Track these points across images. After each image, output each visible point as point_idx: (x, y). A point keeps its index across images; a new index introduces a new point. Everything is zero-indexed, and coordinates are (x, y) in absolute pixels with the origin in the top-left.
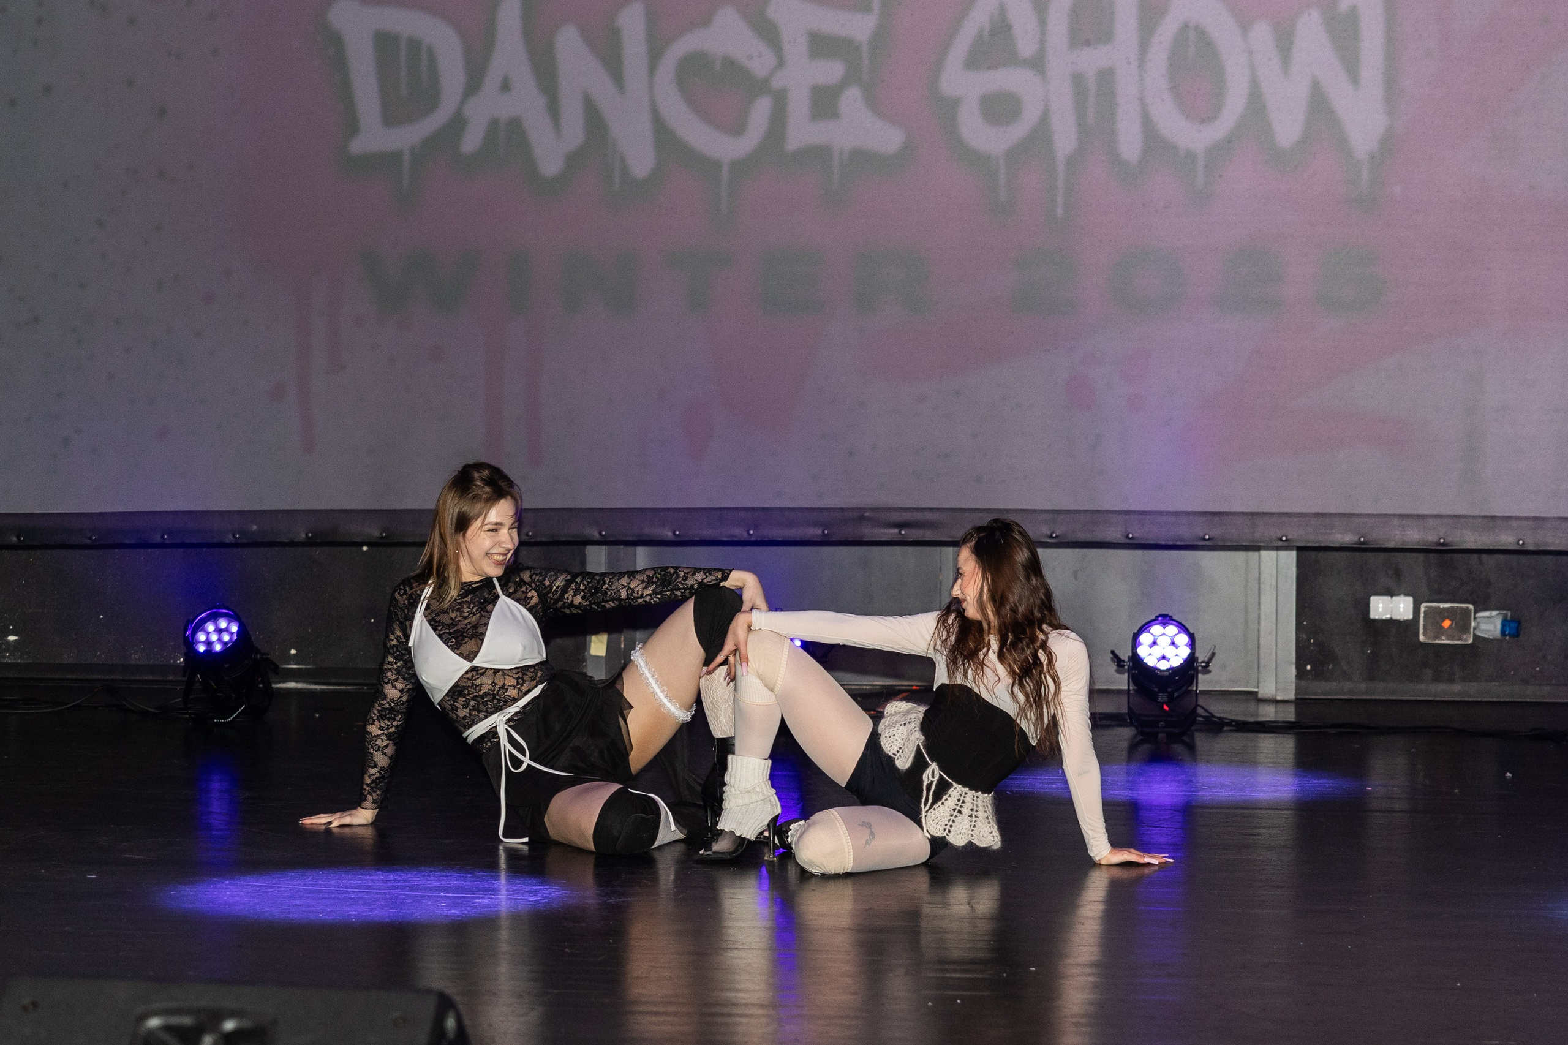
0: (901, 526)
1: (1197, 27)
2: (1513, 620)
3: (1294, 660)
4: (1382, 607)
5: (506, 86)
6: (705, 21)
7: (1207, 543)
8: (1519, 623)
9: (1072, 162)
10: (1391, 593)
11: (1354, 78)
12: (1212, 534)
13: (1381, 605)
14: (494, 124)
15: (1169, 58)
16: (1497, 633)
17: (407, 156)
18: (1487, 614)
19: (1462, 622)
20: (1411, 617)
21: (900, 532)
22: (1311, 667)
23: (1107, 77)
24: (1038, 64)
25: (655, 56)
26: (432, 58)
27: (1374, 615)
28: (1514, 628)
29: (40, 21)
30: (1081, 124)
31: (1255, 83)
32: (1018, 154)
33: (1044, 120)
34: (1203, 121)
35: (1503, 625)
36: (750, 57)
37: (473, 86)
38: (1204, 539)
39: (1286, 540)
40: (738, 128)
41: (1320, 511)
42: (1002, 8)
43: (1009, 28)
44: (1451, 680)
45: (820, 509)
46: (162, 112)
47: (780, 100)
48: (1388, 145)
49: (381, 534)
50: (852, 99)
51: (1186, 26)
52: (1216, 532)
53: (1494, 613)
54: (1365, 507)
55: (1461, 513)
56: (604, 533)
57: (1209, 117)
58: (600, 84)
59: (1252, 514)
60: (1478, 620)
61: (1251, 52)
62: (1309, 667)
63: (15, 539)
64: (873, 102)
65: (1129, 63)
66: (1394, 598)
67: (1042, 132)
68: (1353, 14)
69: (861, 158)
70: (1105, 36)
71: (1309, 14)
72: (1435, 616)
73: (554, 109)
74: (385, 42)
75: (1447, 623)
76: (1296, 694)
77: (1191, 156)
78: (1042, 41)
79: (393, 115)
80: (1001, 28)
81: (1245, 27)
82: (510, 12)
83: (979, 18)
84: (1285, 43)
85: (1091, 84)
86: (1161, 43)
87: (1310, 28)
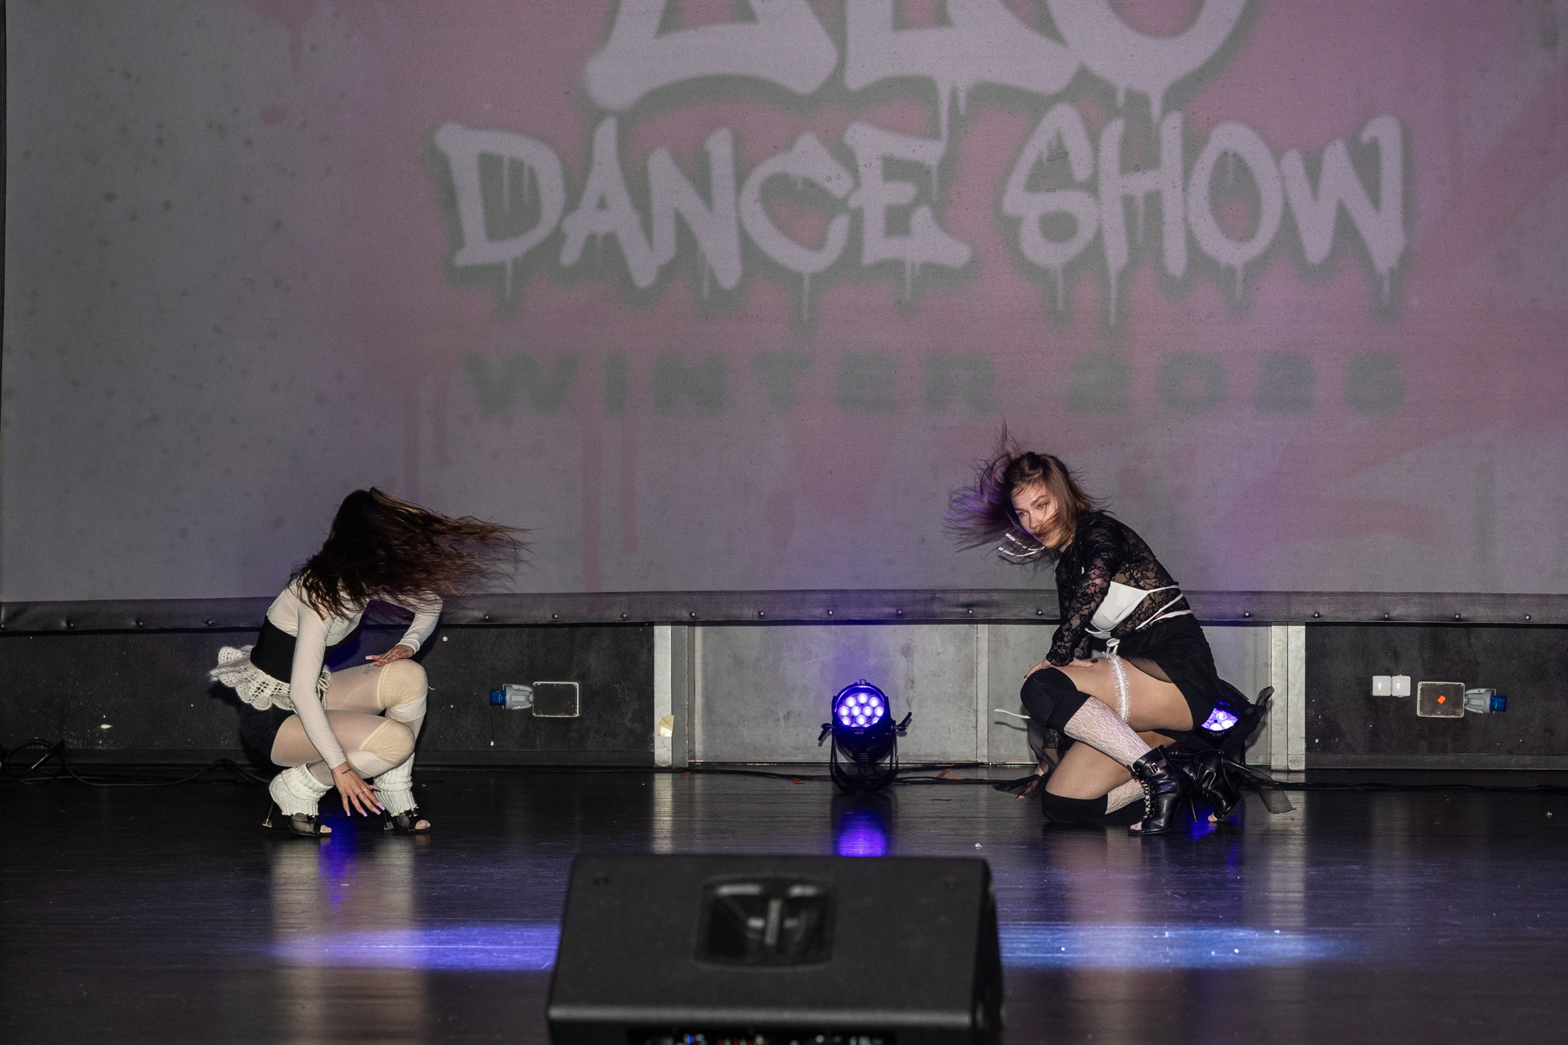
0: (969, 606)
1: (1235, 155)
2: (1498, 696)
3: (1304, 735)
4: (1381, 686)
5: (602, 205)
6: (787, 145)
8: (1506, 698)
9: (1123, 276)
10: (1390, 673)
11: (1375, 199)
12: (1252, 612)
13: (1380, 685)
14: (592, 238)
15: (1210, 183)
16: (1487, 708)
17: (509, 269)
18: (1476, 691)
19: (1456, 699)
20: (1408, 694)
22: (1319, 741)
23: (1154, 199)
24: (1092, 187)
25: (740, 179)
26: (533, 177)
27: (1375, 693)
28: (1501, 703)
29: (160, 141)
30: (1131, 241)
31: (1287, 206)
32: (1070, 268)
33: (1098, 237)
34: (1241, 240)
35: (1492, 701)
36: (829, 179)
37: (572, 203)
38: (1245, 617)
40: (818, 243)
41: (1349, 590)
42: (1059, 137)
43: (1066, 154)
44: (1444, 751)
45: (894, 591)
46: (277, 227)
47: (857, 218)
48: (1406, 260)
49: (484, 616)
50: (922, 217)
51: (1226, 153)
52: (1255, 610)
53: (1483, 690)
54: (1389, 586)
55: (1473, 591)
56: (694, 615)
58: (689, 202)
59: (1288, 593)
60: (1469, 696)
61: (1283, 179)
62: (1317, 741)
63: (134, 623)
64: (941, 220)
65: (1174, 187)
66: (1394, 677)
67: (1096, 247)
68: (1374, 144)
69: (933, 271)
70: (1153, 162)
71: (1336, 145)
72: (1431, 694)
73: (647, 226)
74: (489, 164)
75: (1442, 699)
76: (1306, 766)
77: (1231, 270)
78: (1096, 166)
79: (496, 230)
80: (1059, 155)
81: (1278, 155)
82: (606, 137)
83: (1038, 146)
84: (1313, 172)
85: (1140, 204)
86: (1202, 168)
87: (1336, 157)
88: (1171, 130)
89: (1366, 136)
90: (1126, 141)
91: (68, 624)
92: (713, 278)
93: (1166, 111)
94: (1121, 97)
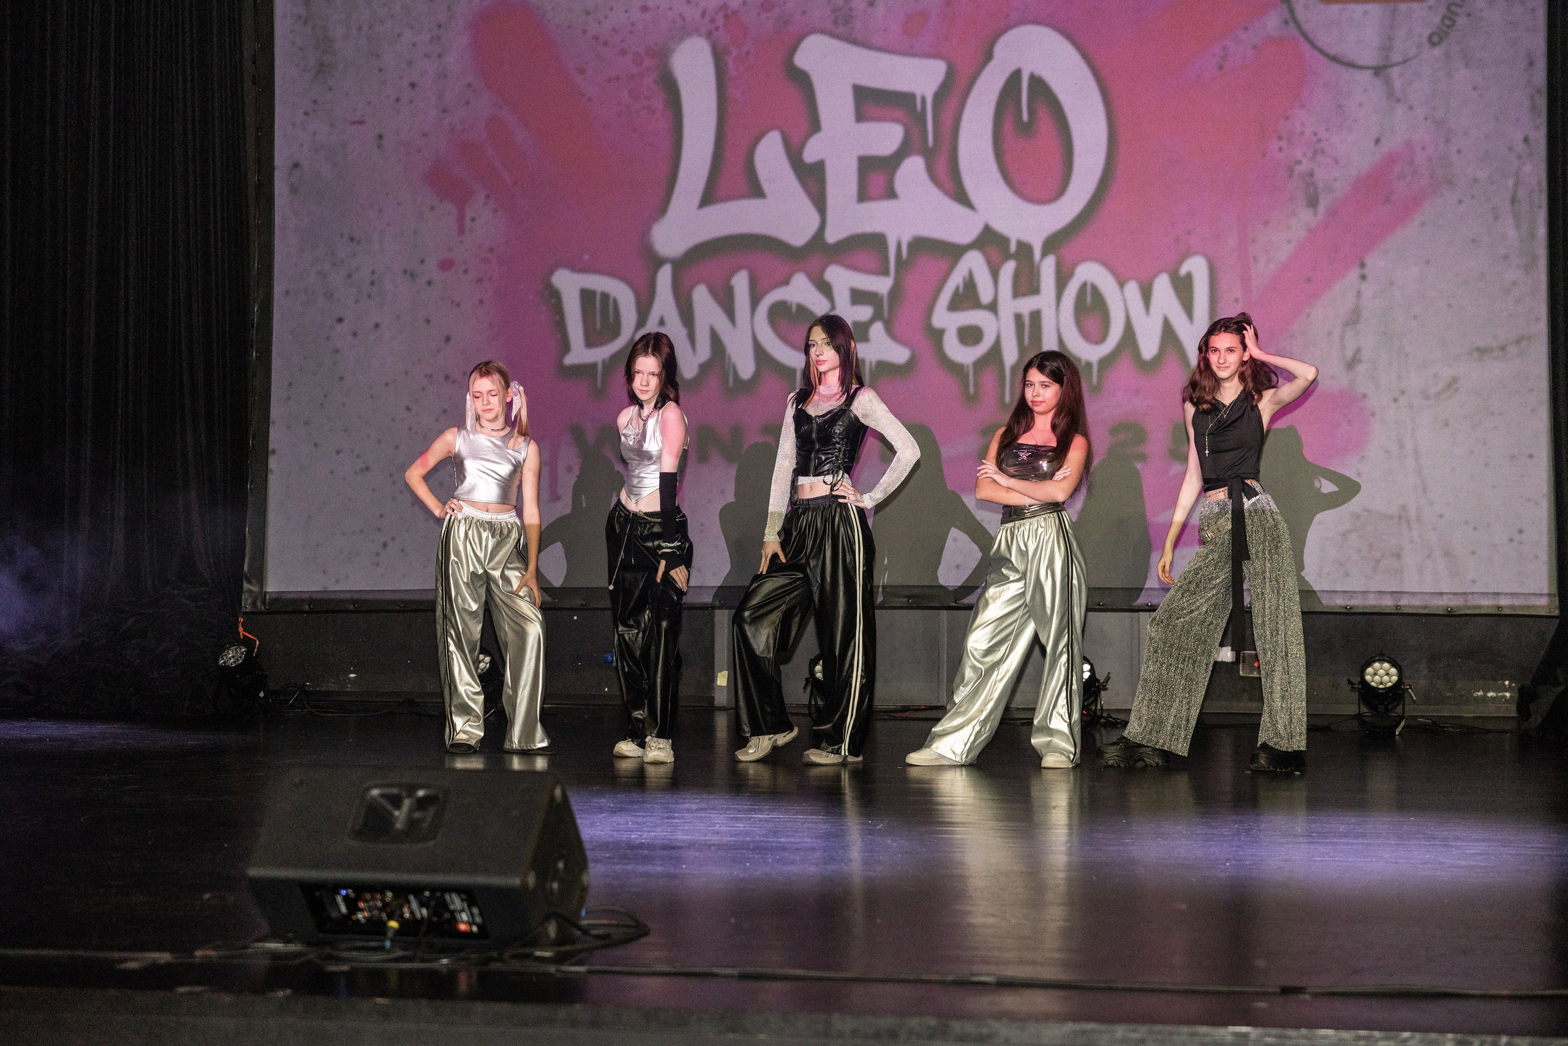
0: (909, 597)
1: (1092, 285)
6: (786, 282)
7: (1101, 607)
9: (1015, 368)
11: (1189, 313)
15: (1075, 304)
17: (600, 367)
21: (908, 600)
23: (1036, 316)
24: (993, 307)
25: (755, 302)
26: (616, 306)
30: (1020, 344)
31: (1128, 319)
32: (980, 364)
33: (997, 342)
34: (1096, 343)
36: (815, 304)
37: (641, 322)
39: (1151, 605)
42: (971, 273)
43: (975, 285)
46: (448, 339)
51: (1085, 284)
56: (723, 602)
57: (1101, 339)
58: (721, 322)
61: (1125, 300)
63: (352, 606)
64: (890, 332)
65: (1050, 307)
67: (996, 350)
68: (1189, 276)
69: (884, 367)
70: (1035, 290)
71: (1162, 277)
73: (692, 337)
74: (587, 296)
77: (1089, 365)
78: (996, 294)
79: (591, 341)
80: (970, 285)
81: (1122, 285)
82: (664, 277)
83: (956, 279)
84: (1146, 295)
85: (1027, 320)
86: (1069, 295)
87: (1162, 285)
88: (1048, 268)
89: (1183, 270)
90: (1017, 276)
91: (309, 606)
92: (736, 374)
93: (1044, 254)
94: (1013, 247)
